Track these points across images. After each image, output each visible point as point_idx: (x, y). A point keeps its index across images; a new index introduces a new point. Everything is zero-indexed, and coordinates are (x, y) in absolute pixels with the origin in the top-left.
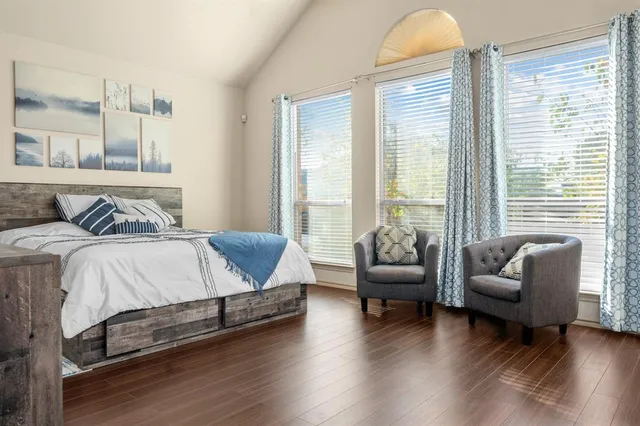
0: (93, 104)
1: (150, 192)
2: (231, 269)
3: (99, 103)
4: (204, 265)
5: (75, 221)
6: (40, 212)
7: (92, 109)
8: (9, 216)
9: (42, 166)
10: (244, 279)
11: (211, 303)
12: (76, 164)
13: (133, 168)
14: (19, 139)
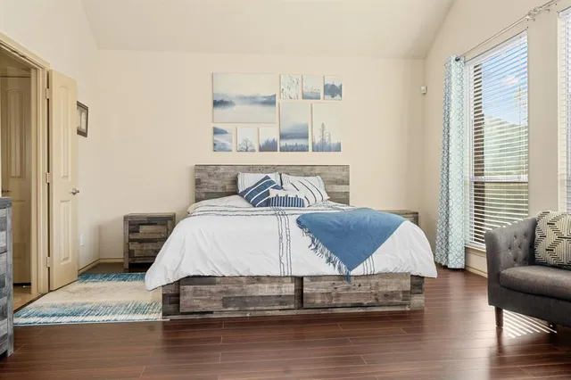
0: (271, 97)
1: (317, 170)
2: (316, 248)
3: (275, 95)
4: (285, 240)
5: (242, 195)
6: (227, 187)
7: (270, 102)
8: (206, 190)
9: (230, 151)
10: (329, 260)
11: (285, 280)
12: (257, 148)
13: (304, 149)
14: (216, 132)
